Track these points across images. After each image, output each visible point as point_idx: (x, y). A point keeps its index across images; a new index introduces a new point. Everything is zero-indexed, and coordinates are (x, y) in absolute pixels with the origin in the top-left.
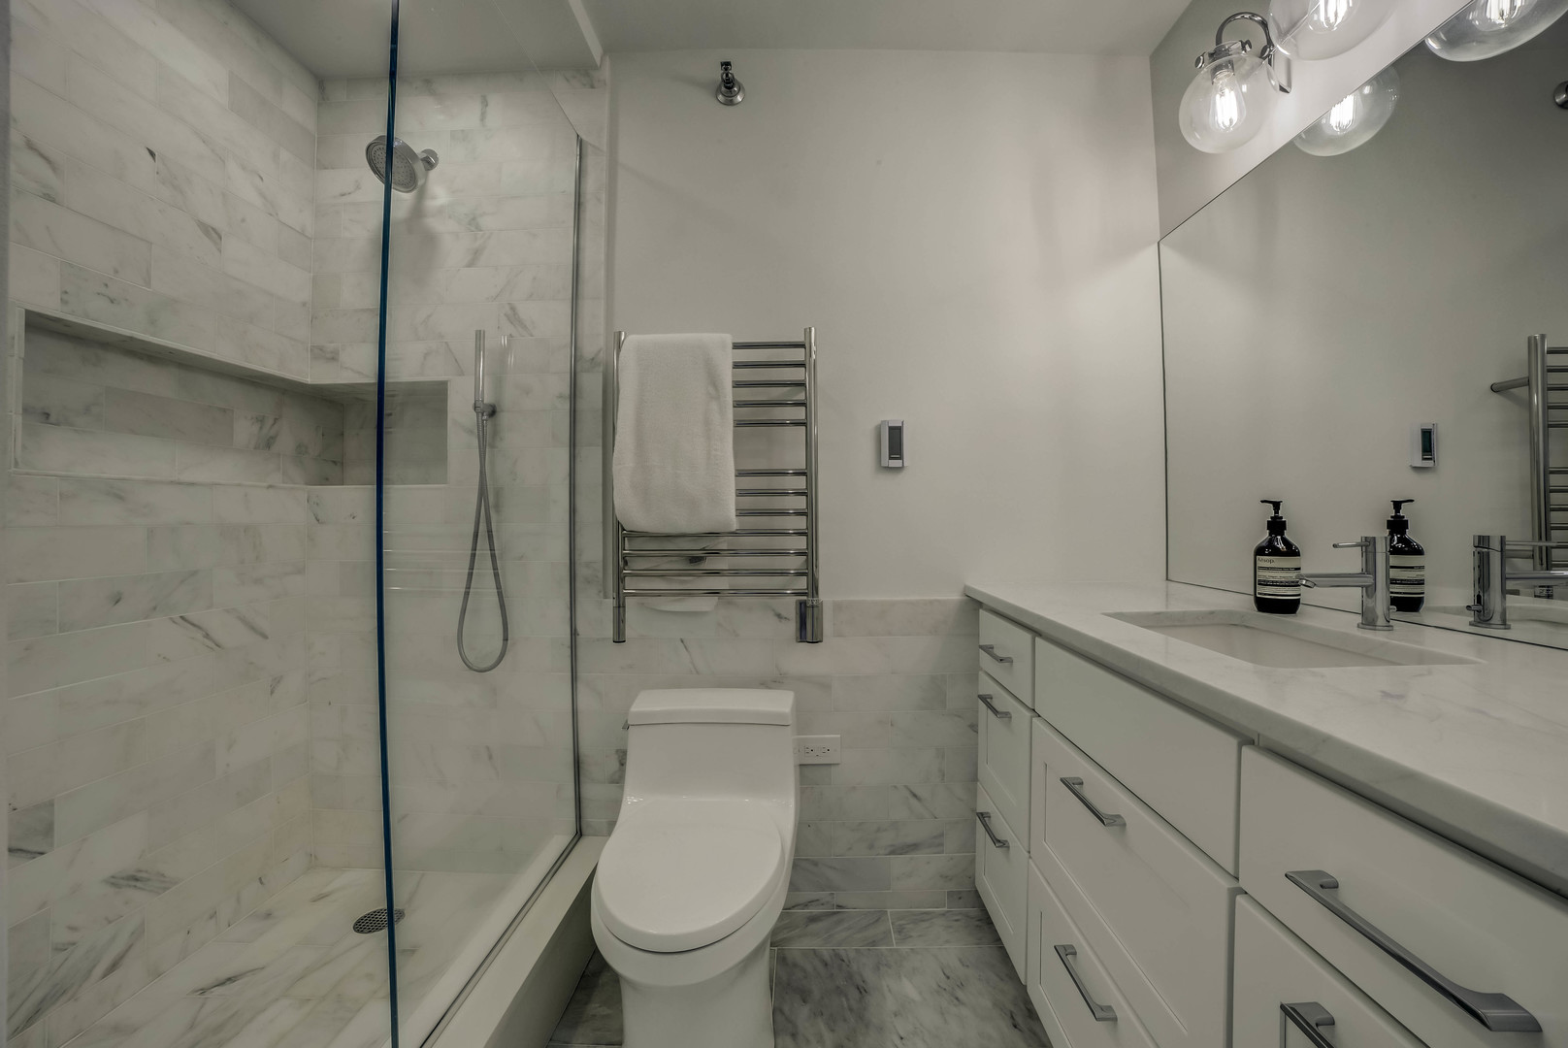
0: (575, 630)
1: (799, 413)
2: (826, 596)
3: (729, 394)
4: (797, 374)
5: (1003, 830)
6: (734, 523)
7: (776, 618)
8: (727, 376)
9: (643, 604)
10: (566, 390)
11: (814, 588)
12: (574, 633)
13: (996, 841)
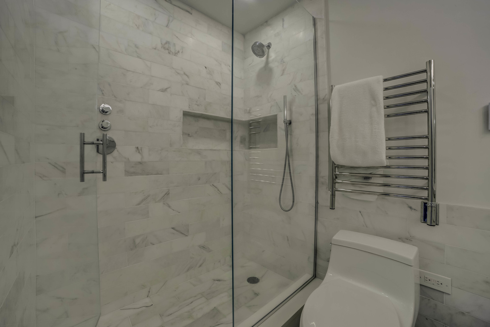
2: (439, 200)
3: (382, 103)
6: (386, 162)
7: (409, 209)
11: (433, 195)
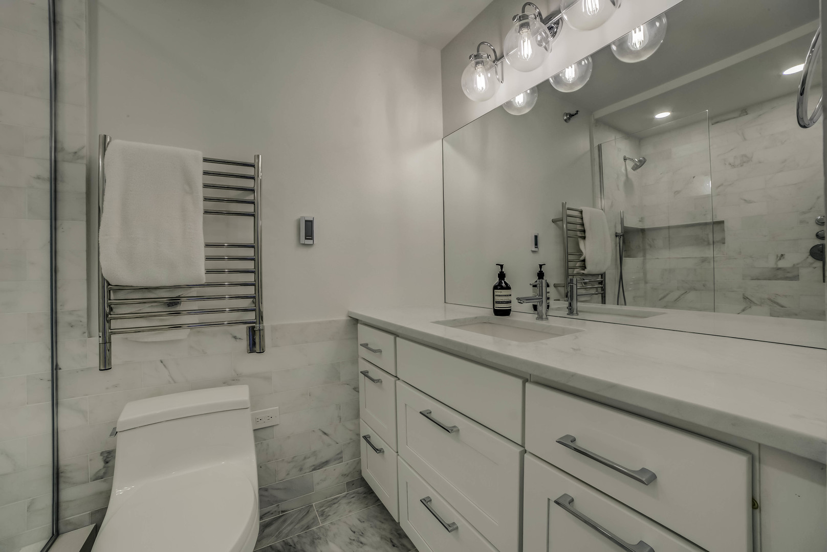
0: (57, 365)
1: (250, 208)
2: (267, 323)
3: (200, 192)
4: (249, 184)
5: (379, 443)
6: (204, 278)
7: (234, 339)
8: (200, 180)
9: (127, 338)
10: (46, 174)
11: (260, 317)
12: (55, 368)
13: (376, 450)
